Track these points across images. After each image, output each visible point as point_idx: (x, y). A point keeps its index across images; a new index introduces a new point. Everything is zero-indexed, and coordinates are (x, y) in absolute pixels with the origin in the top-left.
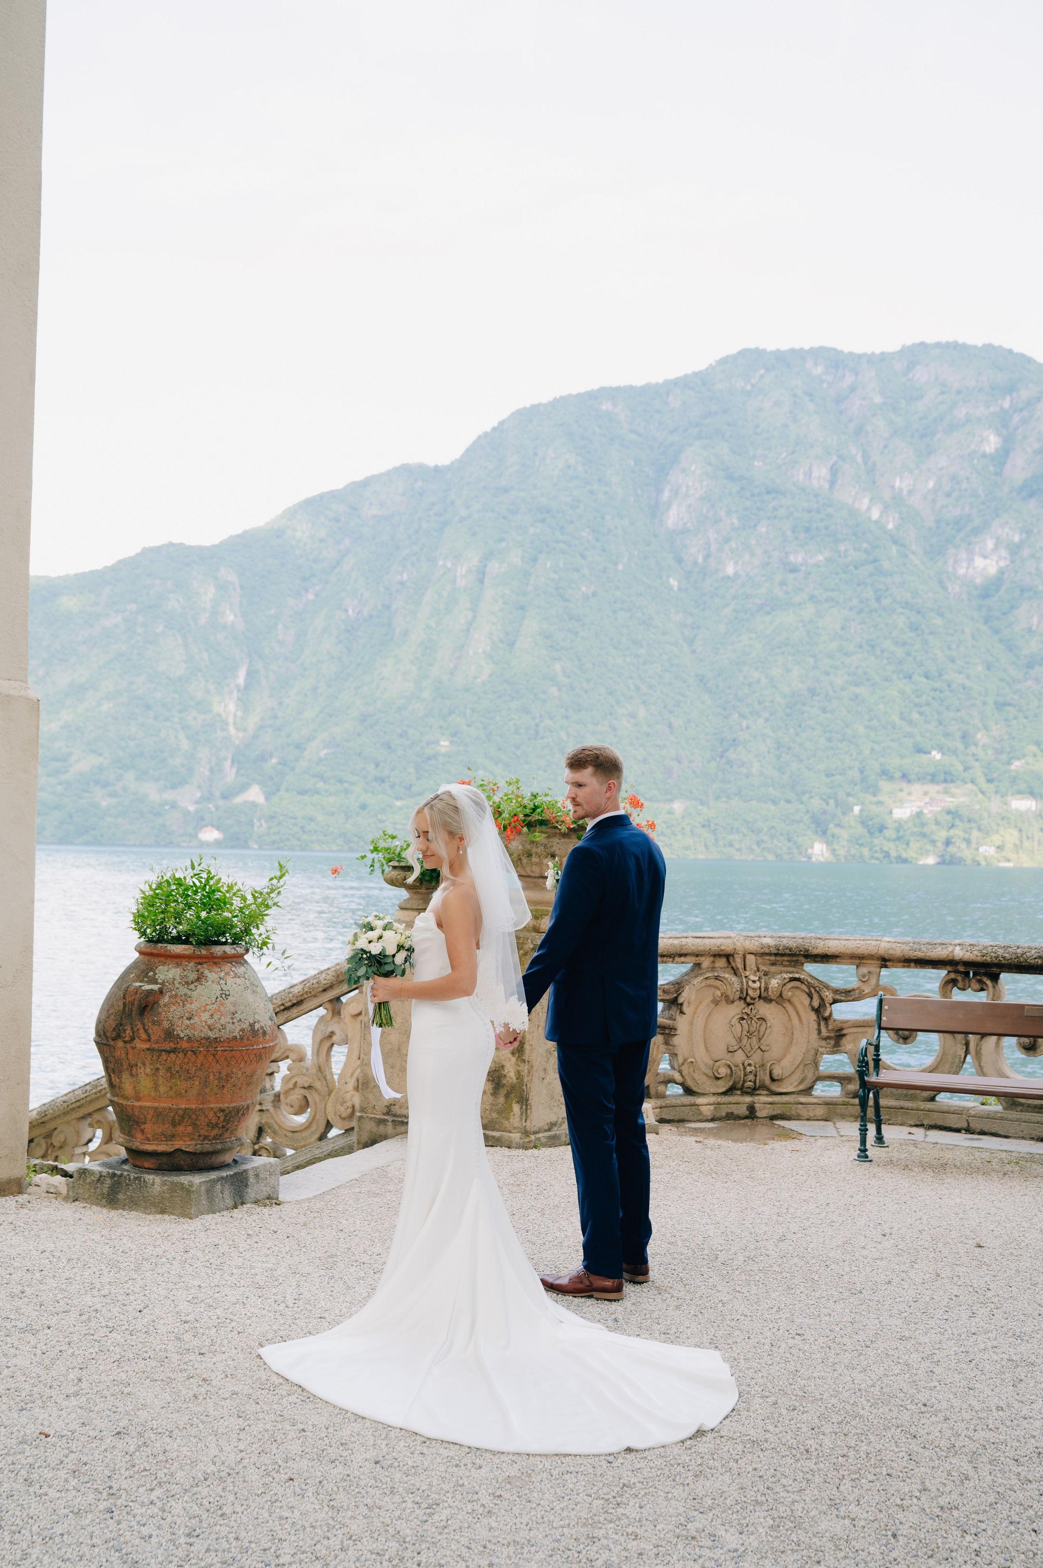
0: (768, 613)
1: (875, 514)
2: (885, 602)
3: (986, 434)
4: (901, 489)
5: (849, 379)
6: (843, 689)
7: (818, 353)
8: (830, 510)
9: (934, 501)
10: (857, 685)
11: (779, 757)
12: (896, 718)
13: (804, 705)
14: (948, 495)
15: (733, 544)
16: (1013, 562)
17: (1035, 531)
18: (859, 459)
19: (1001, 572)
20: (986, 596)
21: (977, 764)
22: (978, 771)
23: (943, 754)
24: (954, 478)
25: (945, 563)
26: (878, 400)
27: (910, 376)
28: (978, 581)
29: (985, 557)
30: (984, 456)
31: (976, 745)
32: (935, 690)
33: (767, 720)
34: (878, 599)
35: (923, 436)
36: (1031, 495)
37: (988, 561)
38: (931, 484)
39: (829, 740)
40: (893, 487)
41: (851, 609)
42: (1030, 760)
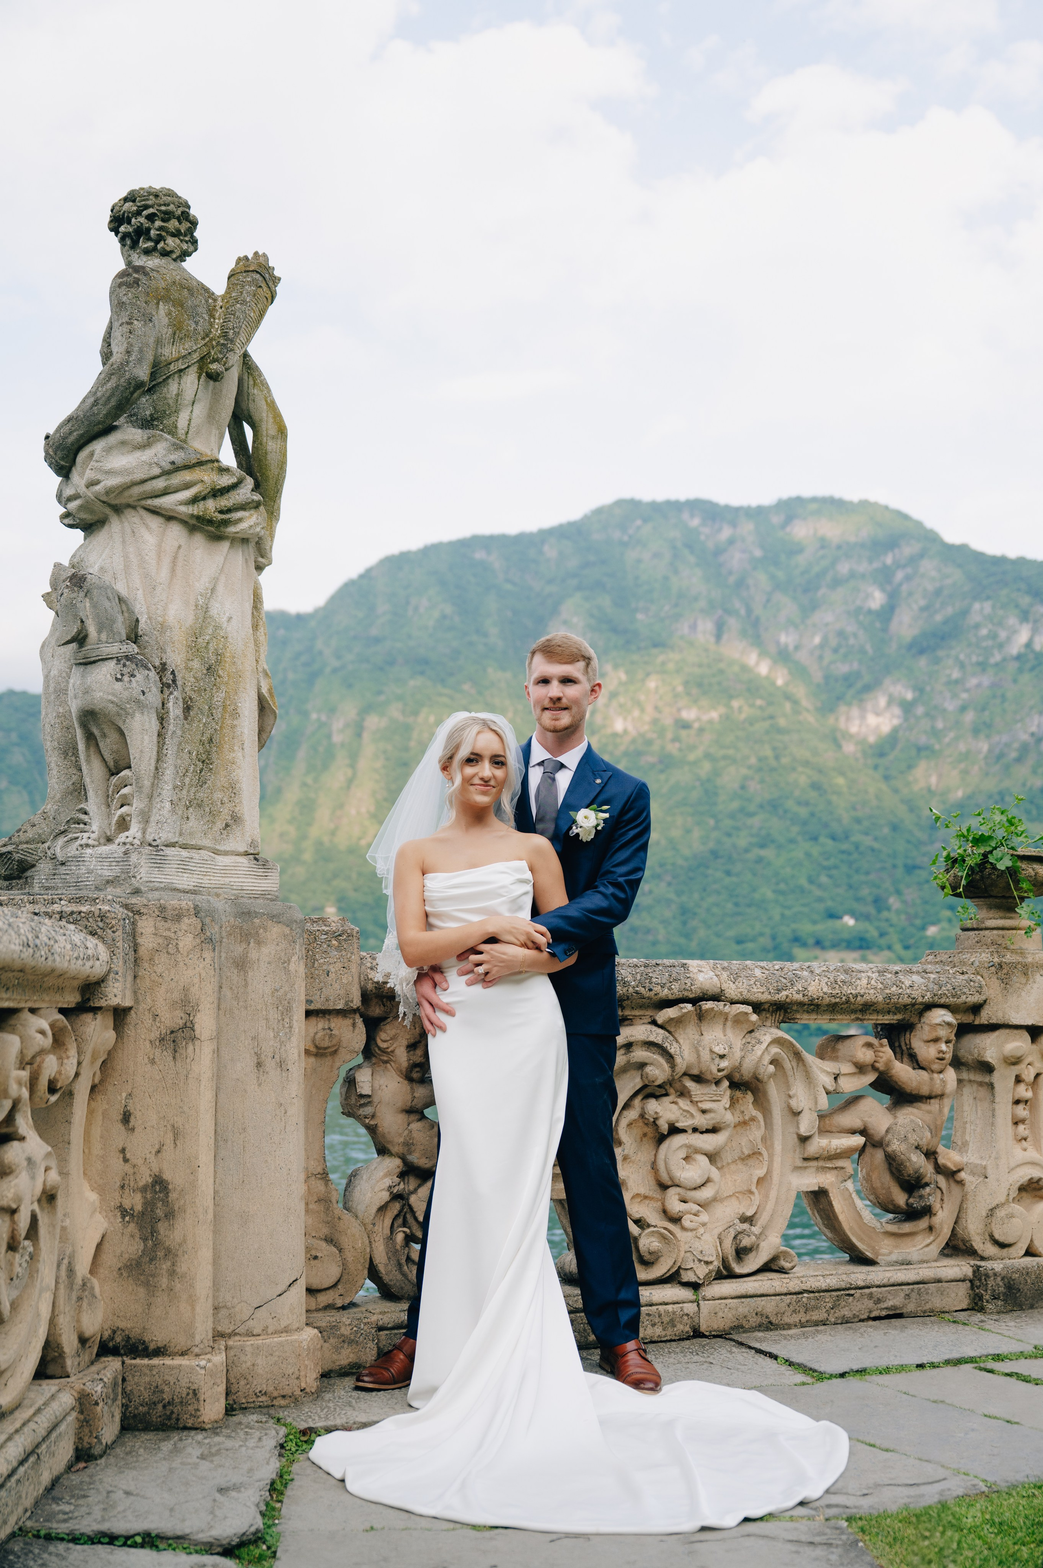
0: (662, 771)
1: (763, 669)
2: (785, 761)
3: (870, 589)
4: (786, 646)
5: (726, 533)
6: (747, 851)
7: (697, 506)
8: (722, 665)
9: (821, 658)
10: (762, 846)
11: (684, 923)
12: (803, 882)
13: (707, 867)
14: (836, 651)
15: (622, 699)
16: (906, 719)
17: (928, 688)
18: (743, 612)
19: (895, 731)
20: (882, 755)
21: (891, 930)
22: (894, 938)
23: (857, 920)
24: (841, 634)
25: (837, 719)
26: (758, 553)
27: (788, 529)
28: (872, 739)
29: (878, 714)
30: (870, 612)
31: (888, 909)
32: (843, 852)
33: (669, 884)
34: (777, 758)
35: (806, 591)
36: (922, 652)
37: (880, 719)
38: (817, 640)
39: (736, 904)
40: (778, 643)
41: (749, 767)
42: (945, 924)
